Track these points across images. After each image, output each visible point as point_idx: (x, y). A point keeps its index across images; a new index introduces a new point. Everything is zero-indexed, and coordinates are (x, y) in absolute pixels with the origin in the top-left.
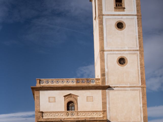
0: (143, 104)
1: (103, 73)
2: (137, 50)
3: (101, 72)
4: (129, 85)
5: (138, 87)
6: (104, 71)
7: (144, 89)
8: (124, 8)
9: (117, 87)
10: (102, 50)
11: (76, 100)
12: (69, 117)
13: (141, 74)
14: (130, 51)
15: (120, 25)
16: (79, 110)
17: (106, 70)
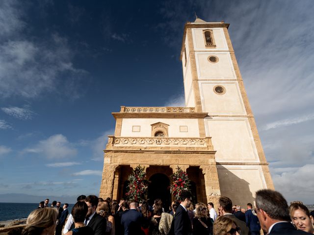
0: (255, 137)
1: (198, 101)
2: (235, 80)
3: (196, 100)
4: (231, 115)
5: (243, 116)
6: (200, 99)
7: (251, 119)
8: (215, 46)
9: (217, 116)
10: (196, 80)
11: (167, 130)
12: (155, 145)
13: (244, 102)
14: (227, 80)
15: (213, 59)
16: (170, 136)
17: (202, 98)
